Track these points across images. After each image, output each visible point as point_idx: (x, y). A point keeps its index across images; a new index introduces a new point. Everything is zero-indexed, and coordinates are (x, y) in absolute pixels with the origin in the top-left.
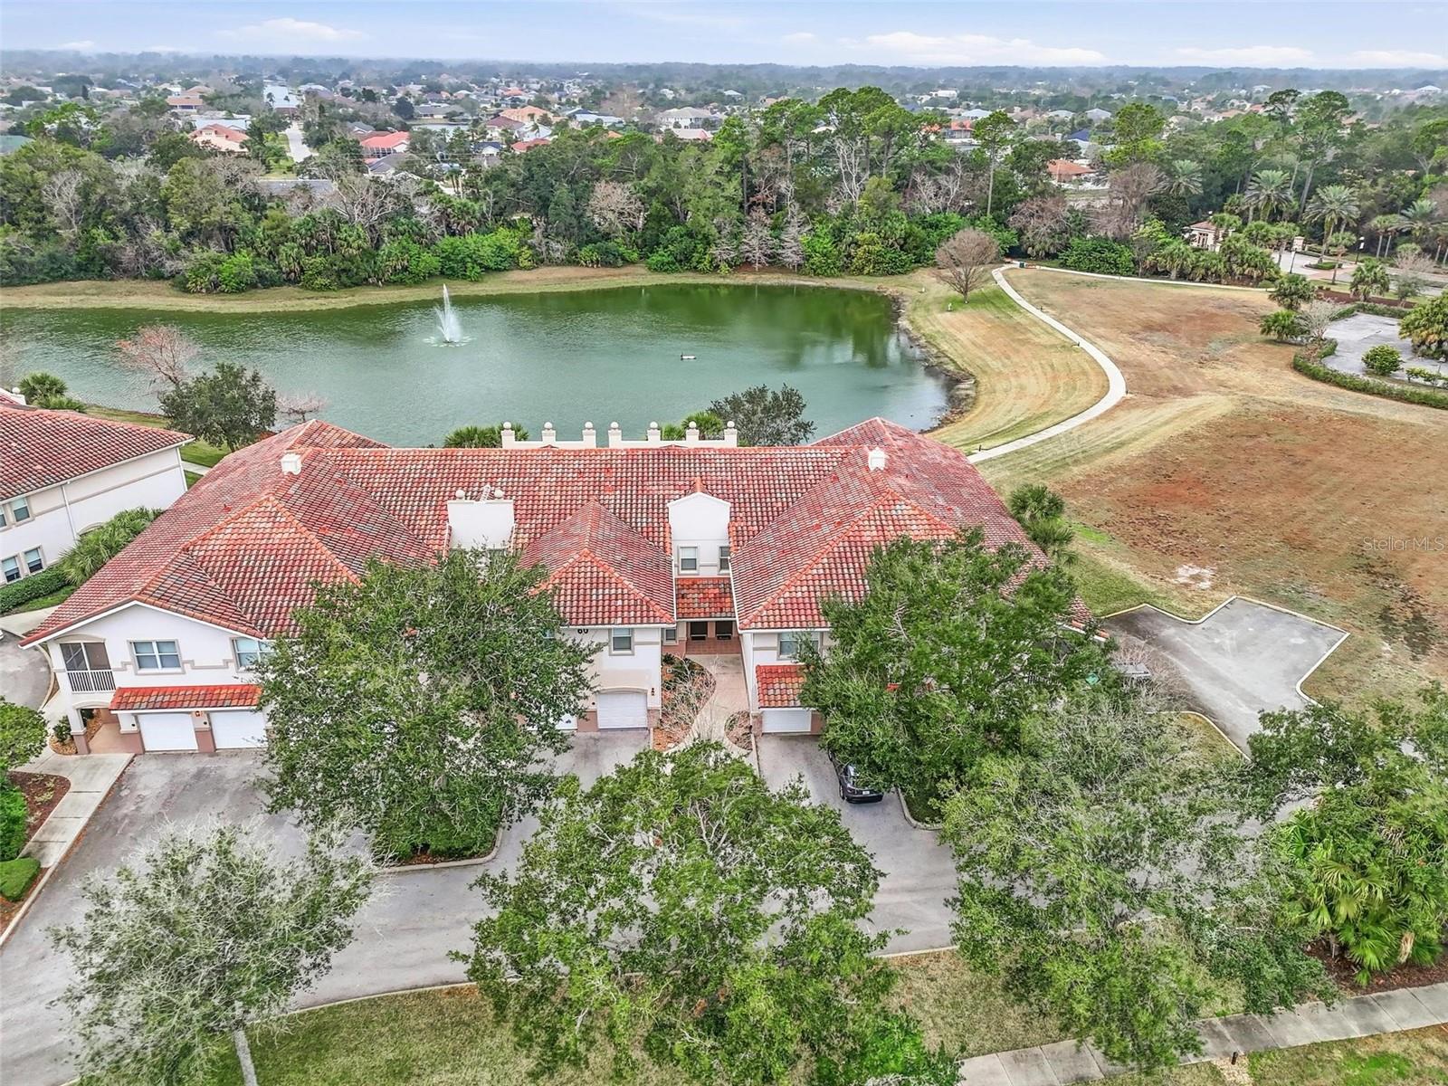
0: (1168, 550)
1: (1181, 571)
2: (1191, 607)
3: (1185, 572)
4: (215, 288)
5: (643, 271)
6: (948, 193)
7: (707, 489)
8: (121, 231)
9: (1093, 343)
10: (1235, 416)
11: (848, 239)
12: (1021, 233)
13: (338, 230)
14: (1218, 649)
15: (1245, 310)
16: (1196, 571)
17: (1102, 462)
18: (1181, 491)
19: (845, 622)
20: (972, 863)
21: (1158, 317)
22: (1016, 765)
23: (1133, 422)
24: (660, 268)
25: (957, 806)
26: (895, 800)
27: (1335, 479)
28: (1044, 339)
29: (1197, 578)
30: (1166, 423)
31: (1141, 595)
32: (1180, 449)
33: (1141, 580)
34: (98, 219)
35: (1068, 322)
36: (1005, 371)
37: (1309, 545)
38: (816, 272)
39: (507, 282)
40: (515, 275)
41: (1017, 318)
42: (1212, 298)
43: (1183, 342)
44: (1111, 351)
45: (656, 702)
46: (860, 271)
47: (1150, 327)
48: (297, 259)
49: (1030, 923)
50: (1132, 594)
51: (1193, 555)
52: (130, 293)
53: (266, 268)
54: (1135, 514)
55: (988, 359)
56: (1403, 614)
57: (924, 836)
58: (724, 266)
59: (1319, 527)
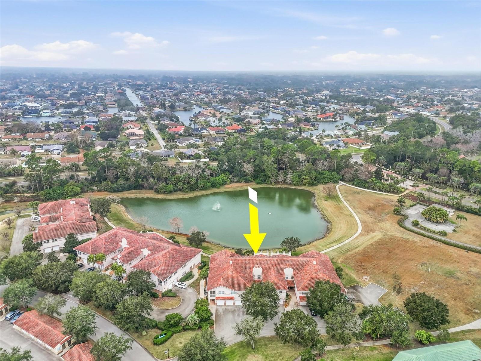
0: (363, 273)
1: (364, 277)
2: (364, 285)
3: (365, 277)
4: (165, 193)
5: (254, 184)
6: (325, 166)
7: (290, 267)
8: (144, 180)
9: (357, 215)
10: (381, 239)
11: (302, 178)
12: (343, 176)
13: (190, 178)
14: (367, 293)
15: (392, 203)
16: (366, 277)
17: (354, 251)
18: (367, 259)
19: (313, 292)
20: (328, 323)
21: (372, 205)
22: (332, 312)
23: (362, 240)
24: (258, 183)
25: (326, 317)
26: (319, 316)
27: (396, 257)
28: (347, 213)
29: (366, 279)
30: (368, 240)
31: (356, 282)
32: (369, 248)
33: (357, 279)
34: (139, 177)
35: (352, 207)
36: (338, 222)
37: (387, 272)
38: (295, 185)
39: (225, 188)
40: (226, 186)
41: (341, 205)
42: (386, 199)
43: (376, 214)
44: (360, 217)
45: (285, 300)
46: (305, 185)
47: (370, 209)
48: (182, 186)
49: (333, 330)
50: (355, 282)
51: (366, 274)
52: (146, 193)
53: (175, 188)
54: (358, 264)
55: (334, 217)
56: (398, 287)
57: (322, 320)
58: (273, 183)
59: (389, 269)
